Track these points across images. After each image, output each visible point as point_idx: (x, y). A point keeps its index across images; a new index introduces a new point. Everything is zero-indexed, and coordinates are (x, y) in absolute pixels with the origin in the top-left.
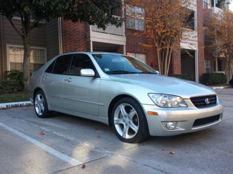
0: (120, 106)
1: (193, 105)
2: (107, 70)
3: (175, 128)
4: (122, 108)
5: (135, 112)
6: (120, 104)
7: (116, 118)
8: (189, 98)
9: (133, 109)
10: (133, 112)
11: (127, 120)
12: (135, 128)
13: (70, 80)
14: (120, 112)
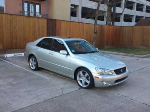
0: (80, 72)
1: (115, 73)
2: (73, 51)
3: (107, 84)
4: (81, 73)
5: (88, 74)
6: (80, 71)
7: (78, 78)
8: (113, 70)
9: (87, 73)
10: (87, 74)
11: (84, 78)
12: (88, 82)
13: (52, 54)
14: (80, 75)
